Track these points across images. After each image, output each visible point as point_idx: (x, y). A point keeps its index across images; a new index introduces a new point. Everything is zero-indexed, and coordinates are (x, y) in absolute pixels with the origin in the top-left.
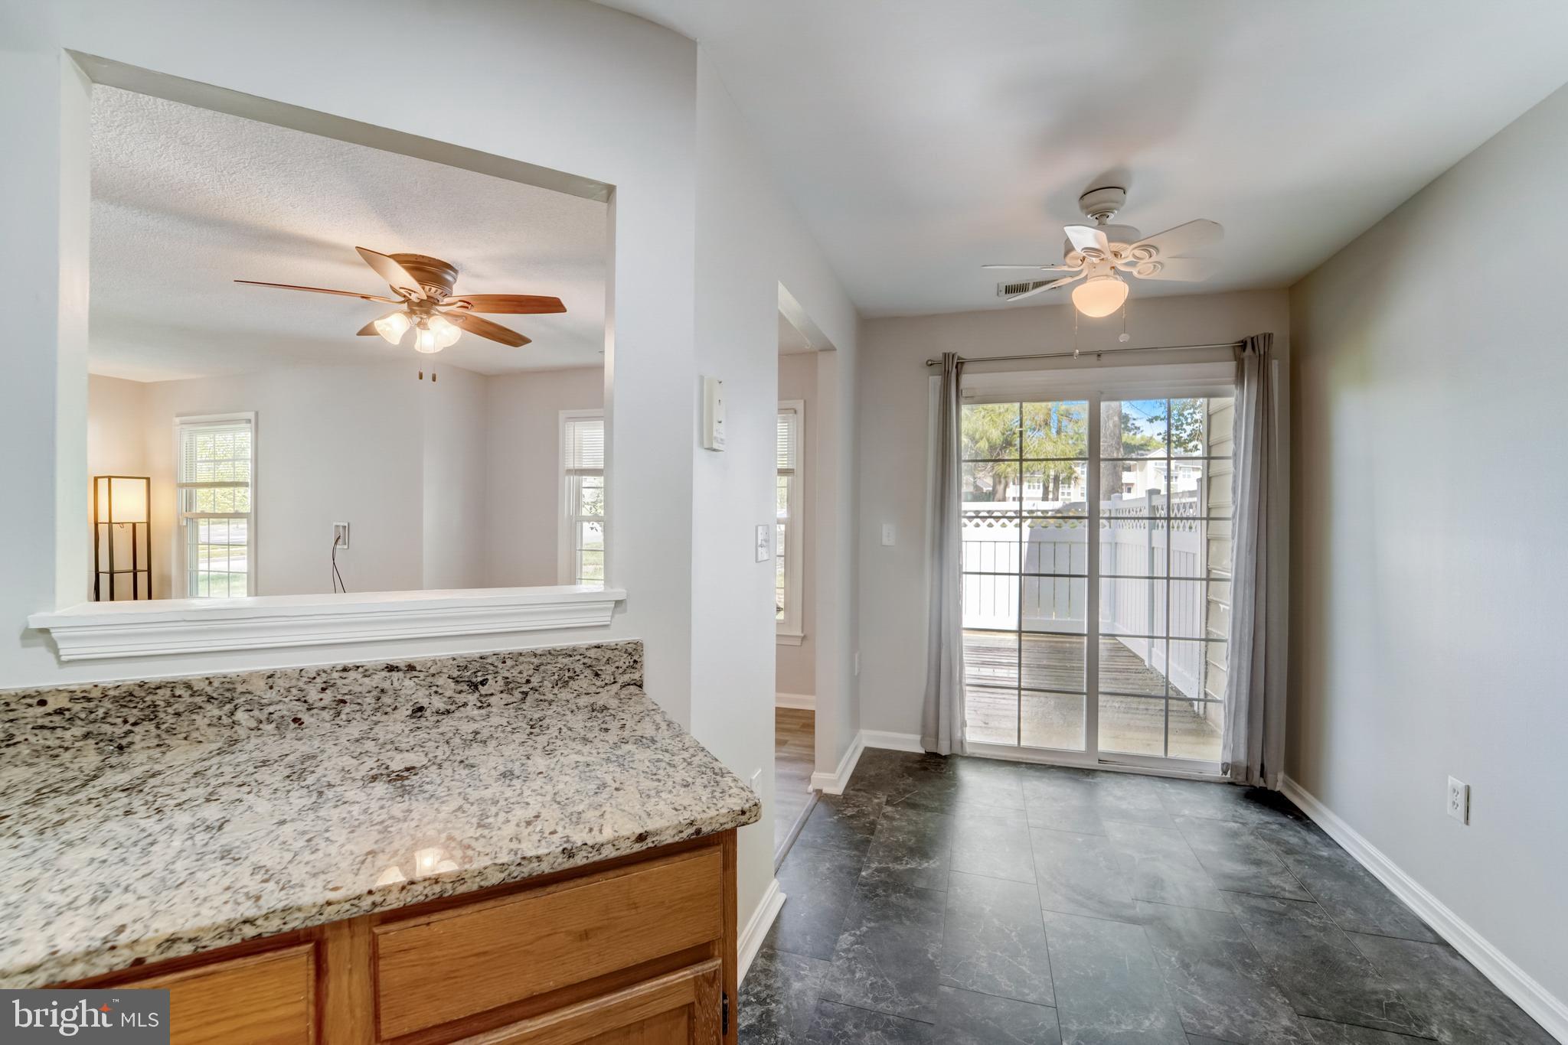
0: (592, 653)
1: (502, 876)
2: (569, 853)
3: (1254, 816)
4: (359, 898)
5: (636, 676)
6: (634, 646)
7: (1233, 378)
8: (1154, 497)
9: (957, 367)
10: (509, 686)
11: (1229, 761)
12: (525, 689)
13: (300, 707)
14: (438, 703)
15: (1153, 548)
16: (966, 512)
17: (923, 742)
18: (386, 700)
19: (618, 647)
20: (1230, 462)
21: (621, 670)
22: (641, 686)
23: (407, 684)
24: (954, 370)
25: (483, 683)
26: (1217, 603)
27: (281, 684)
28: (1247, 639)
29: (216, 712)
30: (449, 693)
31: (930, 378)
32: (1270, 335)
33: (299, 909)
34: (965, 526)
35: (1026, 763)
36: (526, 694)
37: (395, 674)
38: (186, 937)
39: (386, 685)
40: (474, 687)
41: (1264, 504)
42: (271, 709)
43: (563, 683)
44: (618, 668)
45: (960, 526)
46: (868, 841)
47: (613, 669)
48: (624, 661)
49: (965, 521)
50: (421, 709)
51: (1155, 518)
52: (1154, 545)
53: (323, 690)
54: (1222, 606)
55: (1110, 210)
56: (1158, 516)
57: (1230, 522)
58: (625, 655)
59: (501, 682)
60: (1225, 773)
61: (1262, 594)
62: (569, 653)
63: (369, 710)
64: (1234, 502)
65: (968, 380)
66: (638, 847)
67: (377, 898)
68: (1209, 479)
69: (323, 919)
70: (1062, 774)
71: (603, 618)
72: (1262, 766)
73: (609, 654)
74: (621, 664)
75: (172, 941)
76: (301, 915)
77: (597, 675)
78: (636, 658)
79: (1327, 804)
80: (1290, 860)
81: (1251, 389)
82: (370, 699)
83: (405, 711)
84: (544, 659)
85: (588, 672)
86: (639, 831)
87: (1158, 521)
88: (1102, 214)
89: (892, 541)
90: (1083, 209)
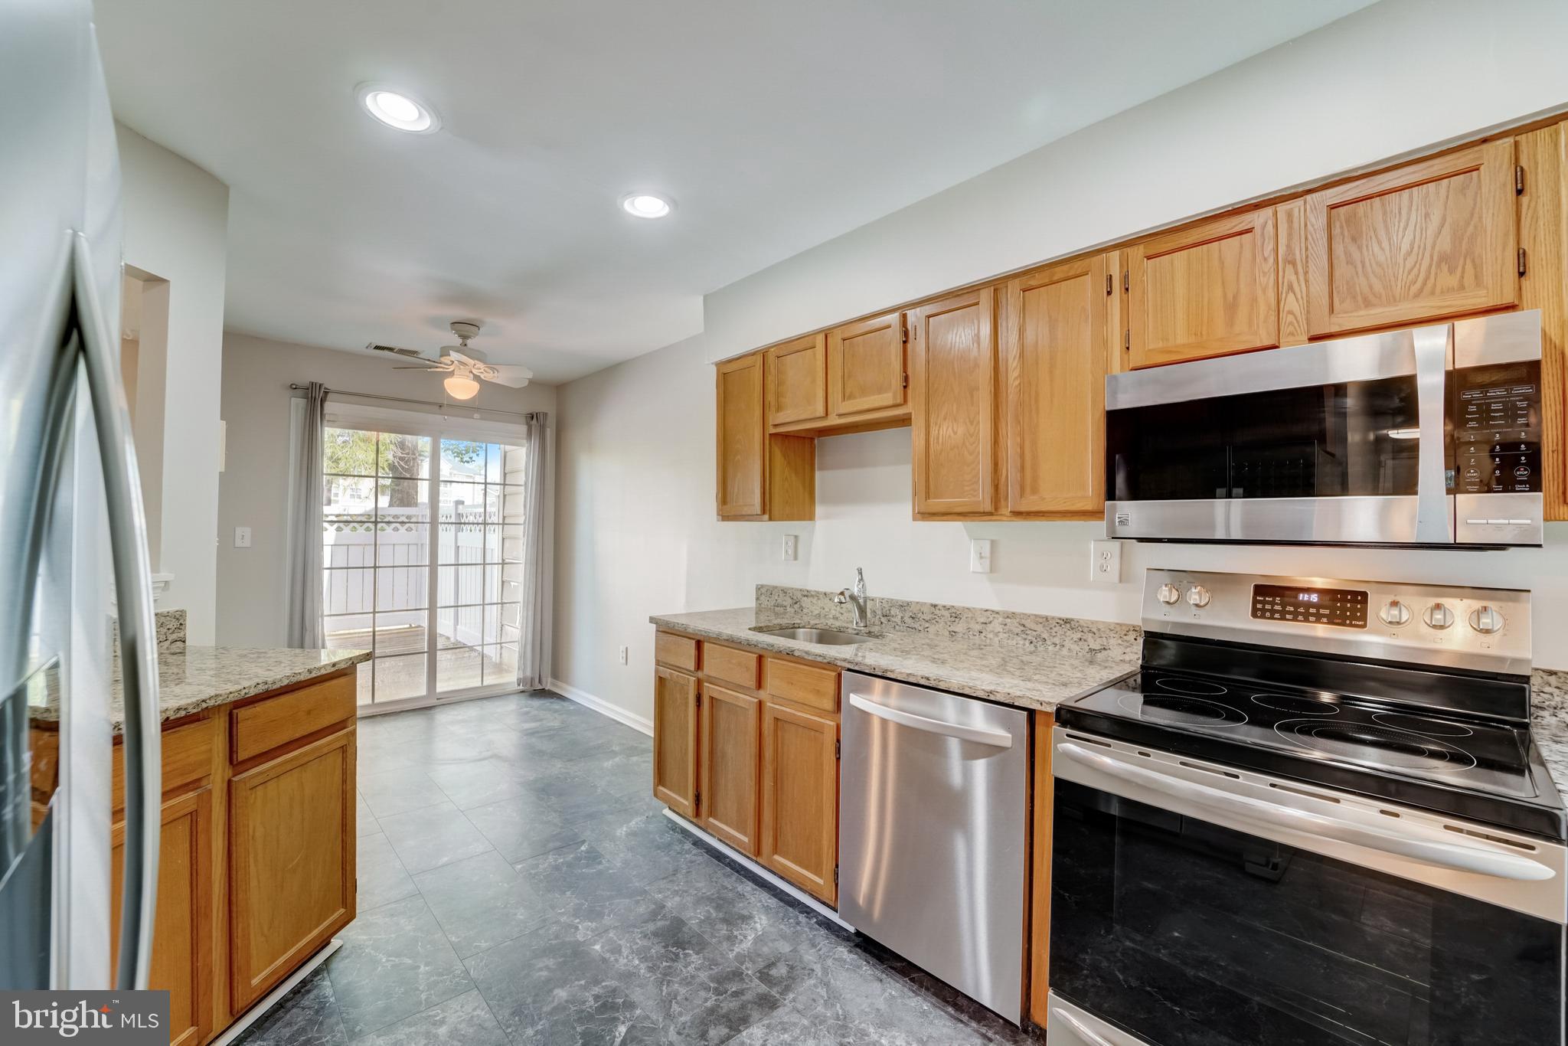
1: (288, 681)
2: (310, 671)
3: (537, 703)
4: (240, 690)
5: (181, 634)
6: (180, 613)
7: (525, 436)
8: (460, 507)
9: (322, 393)
11: (522, 677)
16: (327, 516)
19: (170, 614)
20: (523, 488)
21: (171, 631)
22: (184, 642)
24: (320, 397)
26: (509, 582)
28: (532, 599)
31: (293, 399)
32: (546, 414)
33: (221, 696)
34: (326, 530)
35: (381, 715)
38: (184, 708)
44: (169, 629)
45: (323, 529)
47: (165, 630)
48: (173, 624)
49: (326, 525)
51: (461, 523)
54: (512, 584)
55: (471, 337)
56: (463, 521)
57: (522, 526)
58: (174, 620)
60: (519, 685)
61: (540, 570)
64: (524, 514)
65: (330, 407)
67: (246, 691)
68: (505, 496)
69: (229, 700)
70: (411, 714)
71: (156, 595)
72: (540, 675)
73: (163, 620)
74: (170, 626)
75: (179, 709)
76: (221, 698)
78: (181, 621)
79: (573, 686)
80: (556, 715)
81: (535, 442)
88: (464, 337)
89: (247, 543)
90: (453, 329)
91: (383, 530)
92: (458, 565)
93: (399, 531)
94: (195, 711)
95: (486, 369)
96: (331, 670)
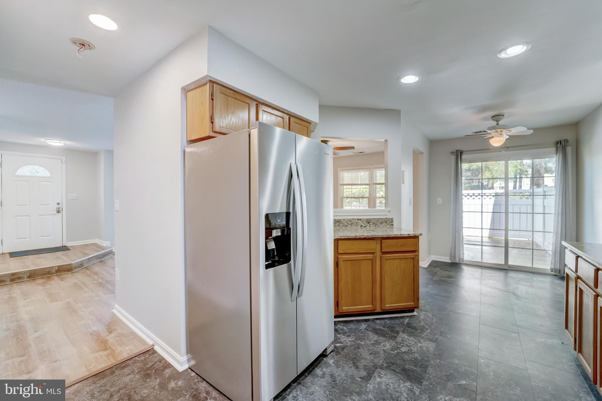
0: (386, 219)
2: (401, 235)
3: (558, 281)
5: (392, 224)
6: (392, 218)
7: (555, 153)
9: (460, 153)
10: (373, 223)
11: (553, 267)
12: (376, 224)
13: (347, 224)
14: (364, 225)
15: (545, 206)
16: (464, 194)
17: (450, 259)
18: (357, 224)
23: (360, 222)
24: (460, 154)
25: (370, 223)
27: (345, 220)
28: (559, 231)
29: (338, 224)
30: (365, 224)
31: (452, 157)
32: (567, 139)
35: (484, 267)
36: (376, 225)
37: (358, 220)
39: (357, 222)
40: (369, 223)
41: (564, 190)
42: (344, 224)
43: (381, 224)
44: (389, 222)
45: (462, 199)
46: (435, 275)
48: (391, 221)
49: (464, 197)
50: (362, 226)
51: (545, 195)
52: (545, 205)
53: (350, 222)
55: (500, 120)
56: (546, 194)
59: (372, 223)
60: (552, 271)
61: (564, 218)
62: (382, 219)
63: (355, 225)
64: (555, 190)
65: (464, 157)
66: (408, 236)
70: (496, 270)
71: (387, 213)
73: (388, 219)
77: (386, 223)
81: (560, 156)
82: (355, 224)
83: (360, 226)
84: (378, 220)
85: (385, 222)
86: (408, 234)
87: (546, 196)
88: (497, 121)
89: (440, 203)
90: (492, 120)
91: (485, 198)
92: (545, 214)
93: (522, 199)
94: (371, 237)
95: (506, 131)
96: (407, 236)
